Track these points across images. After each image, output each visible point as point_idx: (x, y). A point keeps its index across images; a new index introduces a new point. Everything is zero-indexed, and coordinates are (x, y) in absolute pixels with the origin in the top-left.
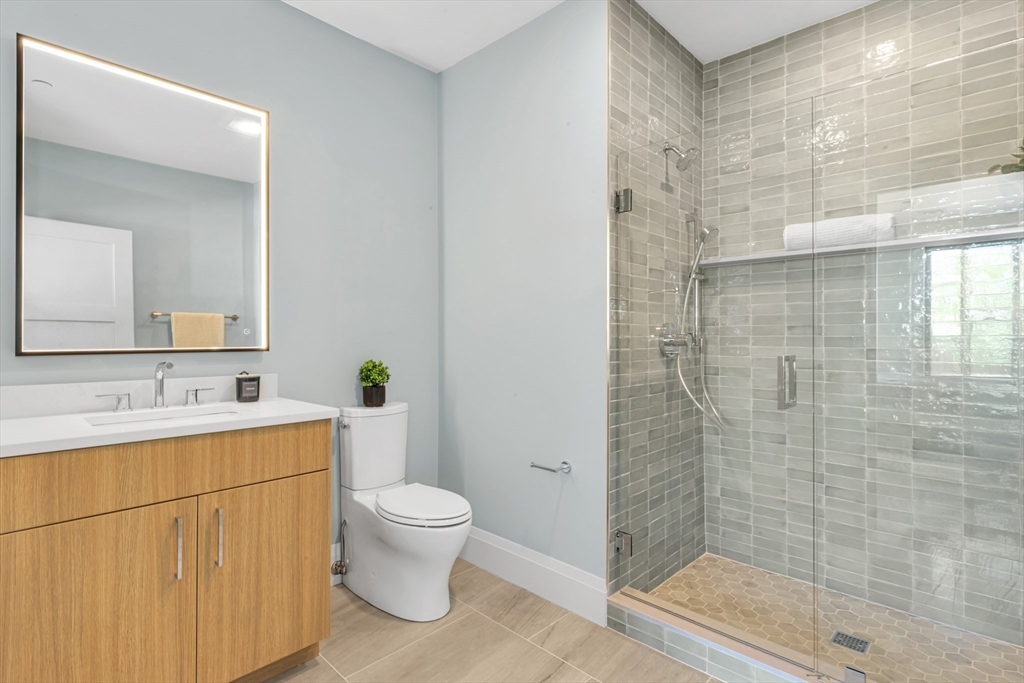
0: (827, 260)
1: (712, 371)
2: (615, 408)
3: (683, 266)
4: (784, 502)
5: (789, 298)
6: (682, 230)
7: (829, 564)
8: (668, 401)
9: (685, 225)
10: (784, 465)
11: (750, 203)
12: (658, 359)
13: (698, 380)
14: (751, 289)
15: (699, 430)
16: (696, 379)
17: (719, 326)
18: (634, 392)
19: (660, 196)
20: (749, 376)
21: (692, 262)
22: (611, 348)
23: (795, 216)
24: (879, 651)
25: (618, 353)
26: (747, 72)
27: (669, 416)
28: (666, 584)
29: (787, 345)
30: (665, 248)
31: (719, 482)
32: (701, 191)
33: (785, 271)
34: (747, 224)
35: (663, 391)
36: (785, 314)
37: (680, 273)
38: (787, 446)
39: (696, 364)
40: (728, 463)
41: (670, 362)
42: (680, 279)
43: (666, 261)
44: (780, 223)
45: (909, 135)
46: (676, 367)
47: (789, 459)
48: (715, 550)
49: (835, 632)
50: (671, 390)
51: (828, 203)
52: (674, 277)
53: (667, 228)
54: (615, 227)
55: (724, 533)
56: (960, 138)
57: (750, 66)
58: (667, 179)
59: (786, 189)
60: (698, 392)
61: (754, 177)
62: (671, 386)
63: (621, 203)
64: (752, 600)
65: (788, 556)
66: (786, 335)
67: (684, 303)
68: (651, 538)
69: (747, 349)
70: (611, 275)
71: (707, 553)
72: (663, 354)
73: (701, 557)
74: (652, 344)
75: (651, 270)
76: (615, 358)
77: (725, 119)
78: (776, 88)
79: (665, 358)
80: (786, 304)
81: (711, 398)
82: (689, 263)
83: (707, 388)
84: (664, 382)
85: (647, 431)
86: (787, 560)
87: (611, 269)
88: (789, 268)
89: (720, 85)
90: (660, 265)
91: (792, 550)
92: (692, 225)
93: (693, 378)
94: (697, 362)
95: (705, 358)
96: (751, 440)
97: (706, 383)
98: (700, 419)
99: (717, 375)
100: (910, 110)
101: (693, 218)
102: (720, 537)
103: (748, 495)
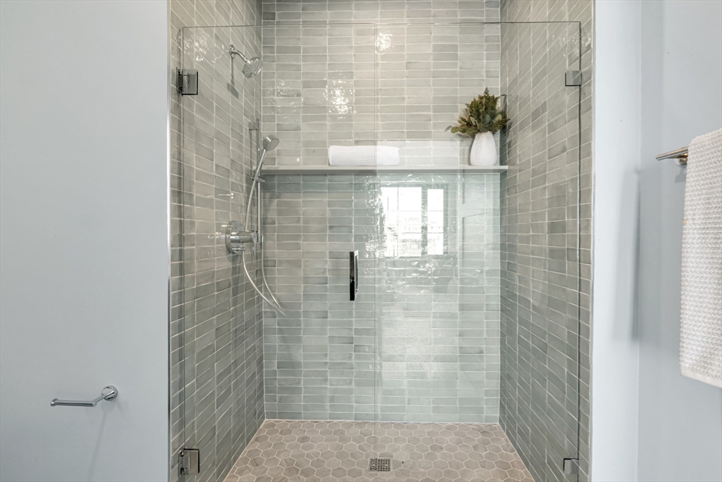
0: (356, 176)
1: (270, 263)
2: (178, 314)
3: (247, 170)
4: (327, 363)
5: (330, 204)
6: (245, 135)
7: (357, 403)
8: (234, 295)
9: (248, 131)
10: (326, 334)
11: (302, 125)
12: (224, 256)
13: (259, 272)
14: (302, 194)
15: (259, 316)
16: (257, 271)
17: (276, 225)
18: (199, 293)
19: (227, 95)
20: (300, 266)
21: (254, 168)
22: (172, 246)
23: (336, 140)
24: (398, 464)
25: (181, 252)
26: (298, 16)
27: (236, 309)
28: (233, 472)
29: (329, 241)
30: (231, 148)
31: (276, 357)
32: (260, 107)
33: (327, 183)
34: (299, 142)
35: (229, 286)
36: (328, 216)
37: (244, 175)
38: (329, 319)
39: (257, 258)
40: (284, 339)
41: (235, 257)
42: (244, 181)
43: (232, 161)
44: (324, 145)
45: (405, 96)
46: (241, 261)
47: (330, 329)
48: (273, 415)
49: (369, 460)
50: (237, 284)
51: (357, 134)
52: (238, 179)
53: (232, 129)
54: (177, 110)
55: (280, 398)
56: (432, 105)
57: (301, 12)
58: (232, 82)
59: (328, 118)
60: (258, 282)
61: (304, 104)
62: (236, 281)
63: (183, 84)
64: (308, 456)
65: (329, 404)
66: (328, 233)
67: (247, 204)
68: (218, 436)
69: (299, 244)
70: (172, 162)
71: (266, 420)
72: (229, 250)
73: (261, 426)
74: (218, 241)
75: (217, 166)
76: (178, 258)
77: (281, 50)
78: (321, 35)
79: (231, 255)
80: (328, 208)
81: (269, 286)
82: (251, 167)
83: (266, 278)
84: (231, 278)
85: (214, 330)
86: (328, 408)
87: (172, 156)
88: (330, 181)
89: (277, 19)
90: (226, 164)
91: (332, 399)
92: (254, 133)
93: (255, 270)
94: (258, 256)
95: (265, 252)
96: (302, 319)
97: (265, 275)
98: (260, 307)
99: (275, 266)
100: (405, 79)
101: (255, 127)
102: (277, 403)
103: (300, 363)
